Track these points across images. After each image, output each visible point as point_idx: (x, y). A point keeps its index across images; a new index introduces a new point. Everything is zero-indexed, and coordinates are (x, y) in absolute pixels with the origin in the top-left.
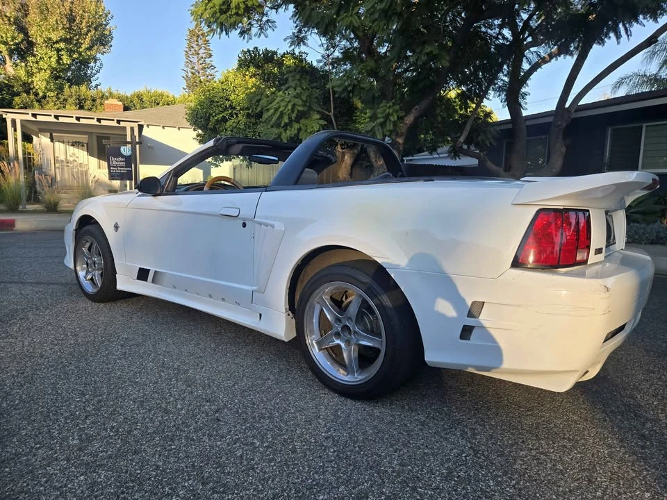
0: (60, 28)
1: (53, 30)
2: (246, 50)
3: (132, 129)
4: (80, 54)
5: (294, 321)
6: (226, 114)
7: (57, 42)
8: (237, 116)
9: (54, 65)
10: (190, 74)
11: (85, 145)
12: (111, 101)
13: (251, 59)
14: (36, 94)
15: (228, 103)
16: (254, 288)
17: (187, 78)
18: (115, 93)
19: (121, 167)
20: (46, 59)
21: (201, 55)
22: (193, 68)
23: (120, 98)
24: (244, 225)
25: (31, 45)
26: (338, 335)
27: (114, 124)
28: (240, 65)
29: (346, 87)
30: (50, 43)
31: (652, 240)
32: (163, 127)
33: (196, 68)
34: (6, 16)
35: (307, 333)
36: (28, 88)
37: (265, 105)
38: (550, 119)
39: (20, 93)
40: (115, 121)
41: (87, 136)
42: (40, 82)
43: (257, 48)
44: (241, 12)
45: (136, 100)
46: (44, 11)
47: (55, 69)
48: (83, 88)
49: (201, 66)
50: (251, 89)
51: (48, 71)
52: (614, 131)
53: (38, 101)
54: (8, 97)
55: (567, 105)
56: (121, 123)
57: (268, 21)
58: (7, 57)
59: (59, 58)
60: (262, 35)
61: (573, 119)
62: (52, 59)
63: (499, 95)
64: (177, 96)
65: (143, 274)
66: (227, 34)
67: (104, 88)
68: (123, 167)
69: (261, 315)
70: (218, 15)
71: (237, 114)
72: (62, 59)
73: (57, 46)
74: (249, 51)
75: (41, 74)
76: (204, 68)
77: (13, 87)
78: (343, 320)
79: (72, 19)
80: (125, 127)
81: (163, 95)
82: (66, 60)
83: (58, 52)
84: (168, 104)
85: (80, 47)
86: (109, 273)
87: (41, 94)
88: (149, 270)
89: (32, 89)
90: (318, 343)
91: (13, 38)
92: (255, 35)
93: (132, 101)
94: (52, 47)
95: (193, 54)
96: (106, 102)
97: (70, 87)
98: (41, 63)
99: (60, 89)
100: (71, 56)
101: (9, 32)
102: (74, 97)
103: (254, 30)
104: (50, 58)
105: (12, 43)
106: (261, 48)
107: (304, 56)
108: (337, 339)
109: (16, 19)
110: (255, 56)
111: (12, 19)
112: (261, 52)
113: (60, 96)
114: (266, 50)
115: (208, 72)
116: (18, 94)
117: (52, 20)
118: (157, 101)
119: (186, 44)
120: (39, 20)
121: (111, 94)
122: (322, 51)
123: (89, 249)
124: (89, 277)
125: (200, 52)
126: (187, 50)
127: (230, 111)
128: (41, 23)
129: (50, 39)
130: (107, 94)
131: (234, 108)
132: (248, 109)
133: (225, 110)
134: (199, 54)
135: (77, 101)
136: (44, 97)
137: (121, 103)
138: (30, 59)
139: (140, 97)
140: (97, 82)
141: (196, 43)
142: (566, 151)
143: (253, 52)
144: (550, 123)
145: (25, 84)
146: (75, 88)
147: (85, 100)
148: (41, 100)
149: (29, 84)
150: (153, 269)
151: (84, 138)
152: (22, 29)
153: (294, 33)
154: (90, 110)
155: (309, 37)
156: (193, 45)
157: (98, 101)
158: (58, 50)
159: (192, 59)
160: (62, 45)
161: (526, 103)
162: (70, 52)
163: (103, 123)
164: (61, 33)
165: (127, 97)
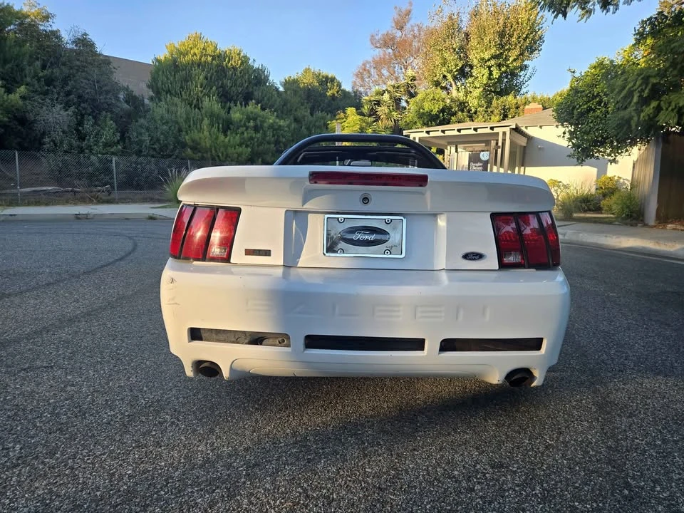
0: (492, 46)
1: (486, 50)
3: (504, 133)
4: (507, 66)
7: (489, 60)
12: (531, 106)
14: (469, 111)
20: (480, 77)
25: (471, 68)
27: (488, 131)
30: (483, 63)
32: (541, 127)
36: (463, 107)
39: (456, 112)
40: (489, 128)
42: (473, 99)
47: (486, 85)
48: (510, 97)
51: (481, 89)
53: (469, 116)
54: (448, 117)
56: (495, 129)
58: (453, 83)
59: (491, 73)
62: (484, 77)
67: (530, 95)
72: (493, 75)
73: (488, 63)
75: (476, 92)
77: (452, 108)
79: (502, 36)
80: (498, 133)
82: (496, 74)
83: (489, 69)
85: (509, 60)
87: (473, 110)
89: (466, 107)
91: (457, 65)
94: (485, 66)
96: (527, 107)
97: (498, 99)
98: (476, 81)
99: (490, 102)
100: (499, 70)
101: (453, 61)
102: (500, 108)
105: (455, 70)
113: (488, 109)
116: (455, 114)
117: (486, 40)
129: (483, 59)
135: (502, 111)
136: (476, 113)
137: (540, 106)
145: (461, 103)
146: (502, 99)
147: (509, 109)
148: (473, 116)
149: (465, 103)
157: (522, 107)
158: (489, 67)
160: (493, 62)
162: (499, 66)
164: (493, 51)
165: (549, 98)
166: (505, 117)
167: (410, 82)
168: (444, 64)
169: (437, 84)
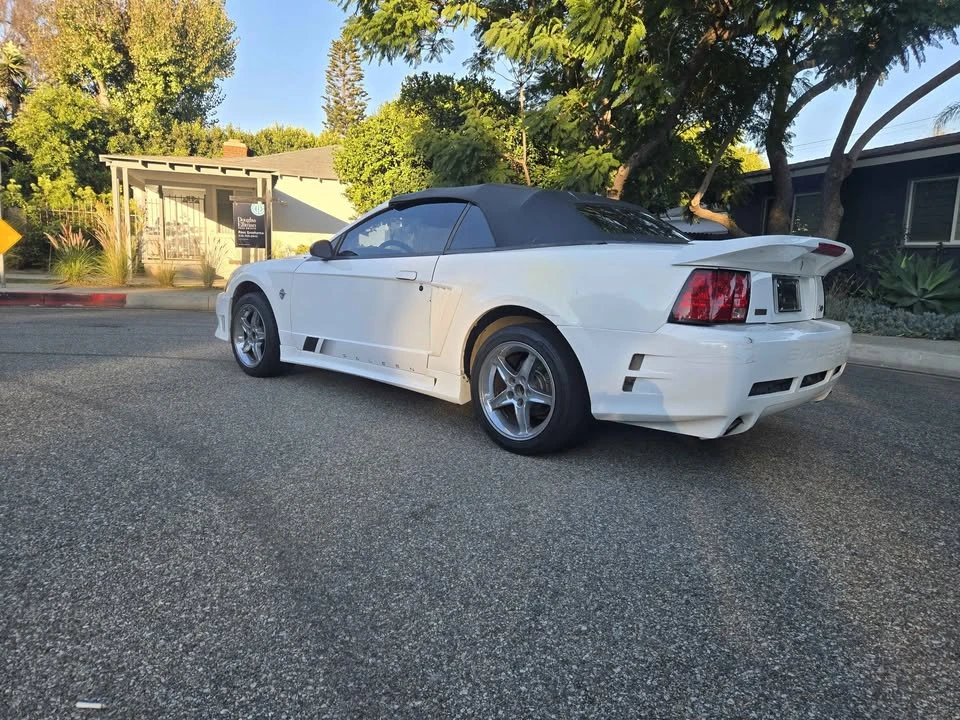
0: (169, 46)
1: (160, 49)
2: (412, 76)
4: (193, 79)
5: (469, 384)
6: (385, 162)
7: (165, 64)
8: (399, 165)
9: (160, 94)
10: (332, 104)
11: (202, 202)
12: (231, 143)
13: (419, 88)
14: (137, 133)
15: (387, 149)
16: (430, 352)
17: (328, 109)
18: (236, 131)
19: (250, 230)
20: (149, 86)
21: (348, 77)
22: (337, 95)
23: (243, 139)
24: (421, 289)
25: (130, 68)
26: (511, 395)
27: (242, 174)
28: (403, 97)
29: (542, 129)
30: (155, 66)
31: (948, 334)
32: (301, 178)
33: (341, 95)
34: (102, 31)
35: (481, 393)
36: (126, 126)
37: (437, 149)
38: (823, 170)
39: (116, 131)
40: (244, 171)
41: (204, 190)
42: (141, 117)
43: (427, 73)
44: (408, 31)
45: (263, 141)
46: (151, 23)
47: (160, 100)
48: (196, 125)
49: (347, 93)
50: (419, 129)
51: (152, 104)
52: (918, 186)
53: (138, 142)
54: (101, 137)
55: (847, 151)
56: (251, 173)
57: (442, 40)
58: (101, 85)
59: (167, 86)
60: (435, 59)
61: (856, 171)
62: (157, 87)
63: (754, 137)
64: (317, 135)
65: (310, 344)
66: (390, 59)
67: (223, 126)
68: (253, 231)
69: (435, 380)
70: (380, 35)
71: (398, 163)
72: (170, 87)
73: (164, 69)
74: (416, 77)
75: (144, 107)
76: (351, 95)
77: (107, 123)
78: (517, 380)
79: (183, 35)
80: (256, 179)
81: (298, 135)
82: (175, 87)
83: (165, 78)
84: (306, 147)
85: (194, 71)
86: (272, 344)
87: (143, 133)
88: (318, 339)
89: (131, 127)
90: (491, 403)
91: (110, 60)
92: (425, 60)
93: (258, 143)
94: (158, 71)
95: (337, 76)
96: (225, 144)
97: (179, 123)
98: (143, 92)
99: (167, 126)
100: (181, 82)
101: (104, 52)
102: (185, 138)
103: (425, 52)
104: (155, 85)
105: (108, 66)
106: (432, 73)
107: (489, 83)
108: (510, 398)
109: (114, 34)
110: (424, 83)
111: (109, 35)
112: (432, 79)
113: (167, 136)
114: (439, 76)
115: (358, 99)
116: (114, 133)
117: (160, 35)
118: (293, 142)
119: (328, 61)
120: (142, 36)
121: (231, 132)
122: (512, 77)
123: (249, 319)
124: (247, 349)
125: (348, 72)
126: (330, 69)
127: (390, 158)
128: (145, 40)
129: (155, 60)
130: (227, 133)
131: (395, 155)
132: (413, 155)
133: (384, 157)
134: (345, 75)
135: (189, 143)
136: (147, 137)
137: (244, 145)
138: (130, 86)
139: (268, 137)
140: (215, 118)
141: (342, 60)
142: (845, 214)
143: (422, 78)
144: (822, 176)
145: (123, 120)
146: (185, 125)
147: (199, 141)
148: (143, 141)
149: (128, 120)
150: (321, 338)
151: (199, 193)
152: (121, 49)
153: (476, 55)
154: (204, 154)
155: (496, 59)
156: (338, 63)
157: (215, 143)
158: (166, 75)
159: (336, 83)
160: (171, 69)
161: (791, 148)
162: (181, 76)
163: (229, 173)
164: (171, 52)
165: (252, 137)
166: (193, 152)
167: (12, 65)
168: (88, 52)
169: (72, 81)
